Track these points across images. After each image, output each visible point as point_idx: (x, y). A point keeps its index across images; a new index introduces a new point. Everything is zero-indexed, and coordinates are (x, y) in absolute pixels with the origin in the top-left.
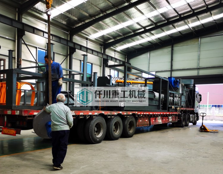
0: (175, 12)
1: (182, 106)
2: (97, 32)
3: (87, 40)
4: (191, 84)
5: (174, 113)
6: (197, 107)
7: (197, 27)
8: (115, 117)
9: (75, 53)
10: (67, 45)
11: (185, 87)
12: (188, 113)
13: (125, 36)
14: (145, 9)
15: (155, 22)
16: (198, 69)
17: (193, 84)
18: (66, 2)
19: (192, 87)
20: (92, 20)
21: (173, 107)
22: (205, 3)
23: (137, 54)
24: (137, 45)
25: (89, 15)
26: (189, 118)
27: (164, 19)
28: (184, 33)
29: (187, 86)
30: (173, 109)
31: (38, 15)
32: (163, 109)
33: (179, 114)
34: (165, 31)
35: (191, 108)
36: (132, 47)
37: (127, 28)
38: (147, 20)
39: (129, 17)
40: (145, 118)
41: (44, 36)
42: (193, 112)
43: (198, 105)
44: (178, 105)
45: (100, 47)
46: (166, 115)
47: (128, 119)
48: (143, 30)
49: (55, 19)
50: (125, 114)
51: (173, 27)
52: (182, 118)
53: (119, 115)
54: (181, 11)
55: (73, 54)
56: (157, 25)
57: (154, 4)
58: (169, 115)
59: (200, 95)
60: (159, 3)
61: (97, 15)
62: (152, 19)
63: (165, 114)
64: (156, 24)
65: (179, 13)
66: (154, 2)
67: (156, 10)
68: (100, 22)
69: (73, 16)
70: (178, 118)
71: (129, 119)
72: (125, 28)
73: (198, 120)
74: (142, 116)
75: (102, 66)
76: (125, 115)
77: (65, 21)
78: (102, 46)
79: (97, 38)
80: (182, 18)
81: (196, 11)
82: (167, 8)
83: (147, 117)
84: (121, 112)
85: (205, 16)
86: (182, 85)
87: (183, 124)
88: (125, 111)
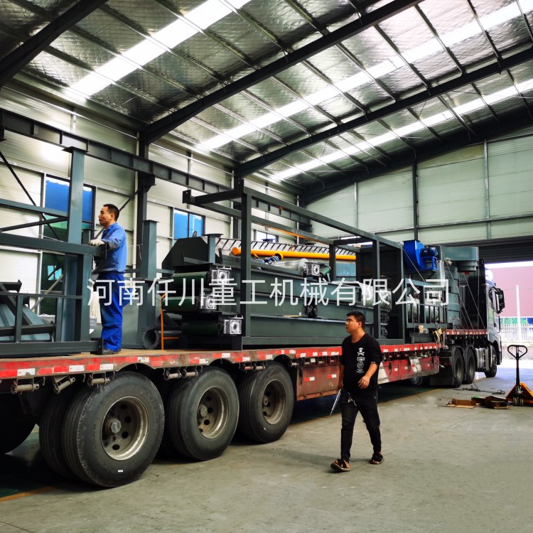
0: (416, 75)
1: (451, 324)
2: (214, 134)
3: (190, 156)
4: (471, 261)
5: (426, 348)
6: (495, 325)
7: (477, 113)
8: (206, 375)
9: (152, 188)
10: (131, 167)
11: (456, 269)
12: (469, 343)
13: (289, 144)
14: (334, 68)
15: (363, 103)
16: (488, 222)
17: (477, 259)
18: (119, 53)
19: (475, 269)
20: (195, 100)
21: (422, 328)
22: (493, 45)
23: (326, 190)
24: (322, 168)
25: (187, 87)
26: (474, 359)
27: (386, 94)
28: (444, 132)
29: (460, 265)
30: (424, 334)
31: (49, 90)
32: (389, 337)
33: (442, 349)
34: (391, 127)
35: (475, 328)
36: (310, 173)
37: (292, 122)
38: (342, 100)
39: (294, 90)
40: (329, 369)
41: (61, 142)
42: (483, 341)
43: (496, 318)
44: (439, 322)
45: (227, 175)
46: (402, 353)
47: (261, 378)
48: (334, 125)
49: (97, 101)
50: (246, 359)
51: (412, 116)
52: (452, 359)
53: (219, 364)
54: (431, 70)
55: (147, 191)
56: (369, 112)
57: (357, 54)
58: (411, 354)
59: (500, 292)
60: (368, 49)
61: (208, 87)
62: (356, 95)
63: (396, 350)
64: (366, 108)
65: (427, 77)
66: (355, 46)
67: (364, 69)
68: (217, 106)
69: (145, 91)
70: (442, 362)
71: (266, 376)
72: (286, 122)
73: (499, 364)
74: (317, 363)
75: (232, 222)
76: (247, 364)
77: (124, 107)
78: (231, 172)
79: (215, 149)
80: (434, 89)
81: (469, 71)
82: (392, 62)
83: (334, 365)
84: (226, 355)
85: (495, 83)
86: (445, 264)
87: (456, 378)
88: (246, 347)
